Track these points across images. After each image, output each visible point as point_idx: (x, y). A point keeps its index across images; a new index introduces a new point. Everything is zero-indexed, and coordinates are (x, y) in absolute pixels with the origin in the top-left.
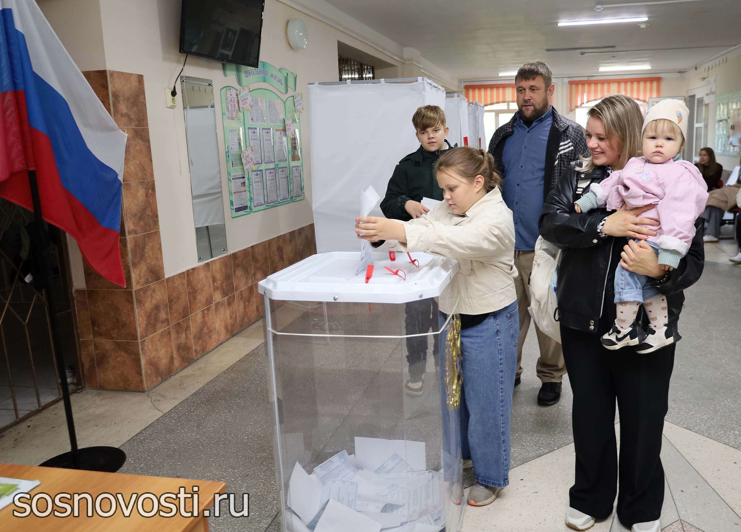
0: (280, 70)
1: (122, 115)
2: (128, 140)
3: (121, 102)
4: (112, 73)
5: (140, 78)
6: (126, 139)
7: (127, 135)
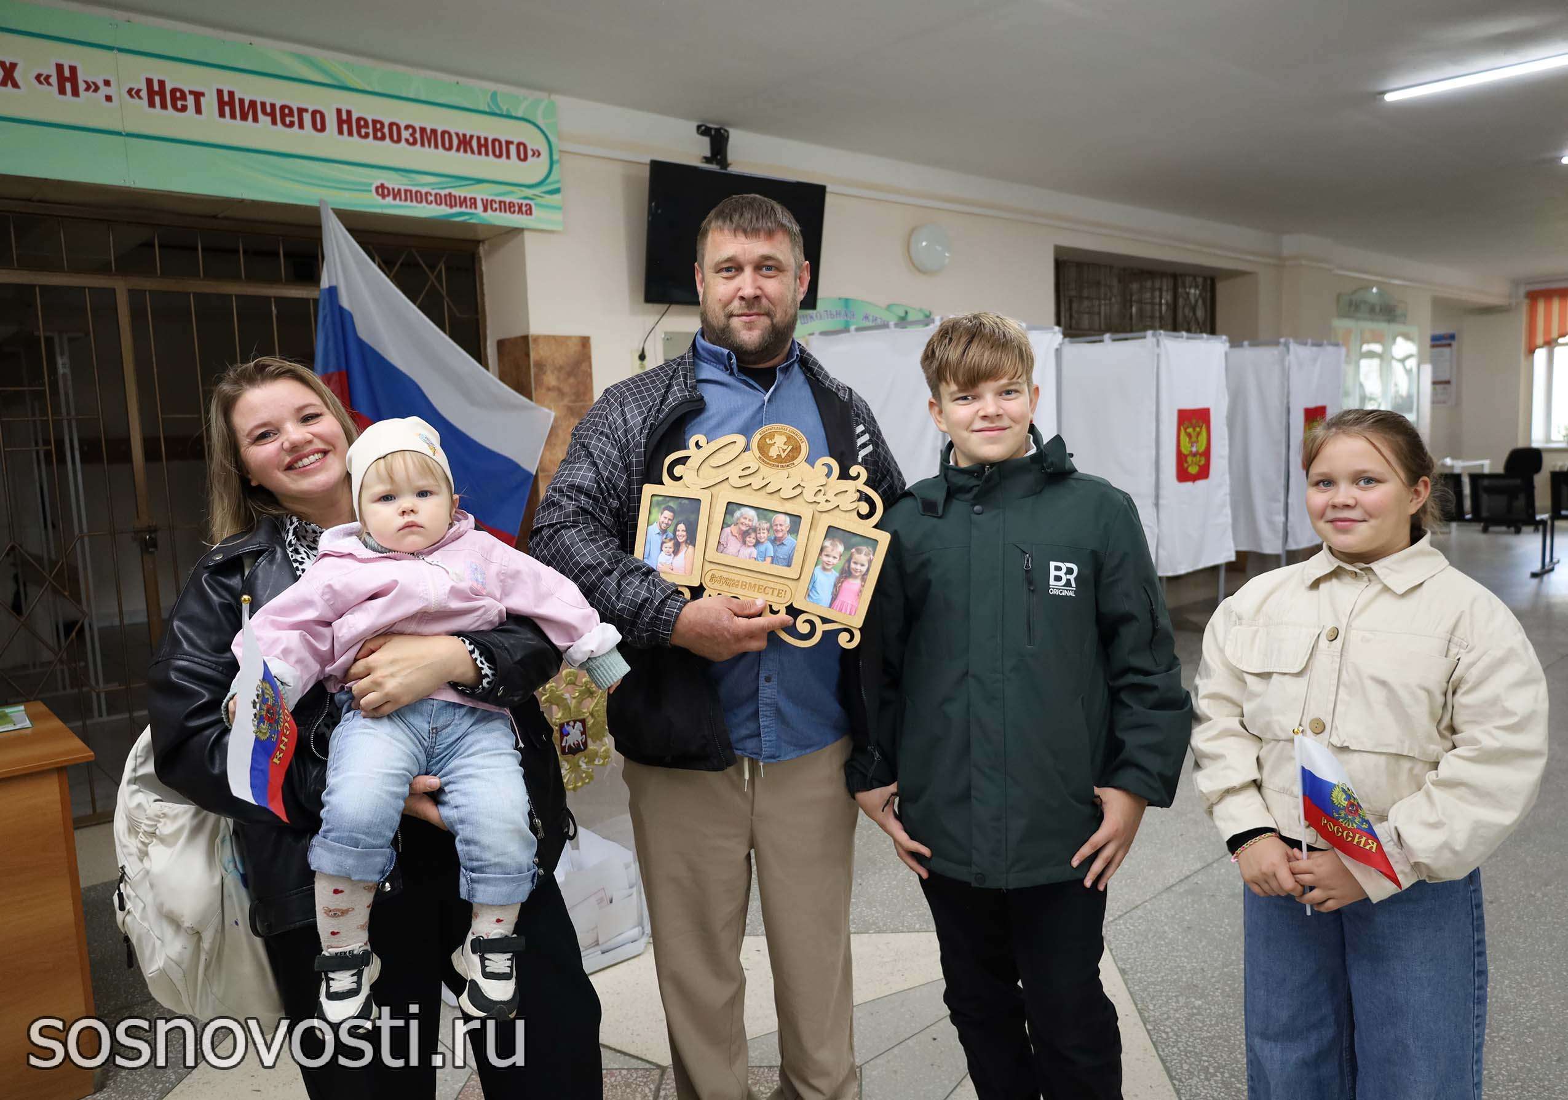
0: (889, 308)
1: (549, 389)
2: (556, 420)
3: (549, 372)
4: (536, 339)
5: (585, 342)
6: (552, 420)
7: (553, 414)
